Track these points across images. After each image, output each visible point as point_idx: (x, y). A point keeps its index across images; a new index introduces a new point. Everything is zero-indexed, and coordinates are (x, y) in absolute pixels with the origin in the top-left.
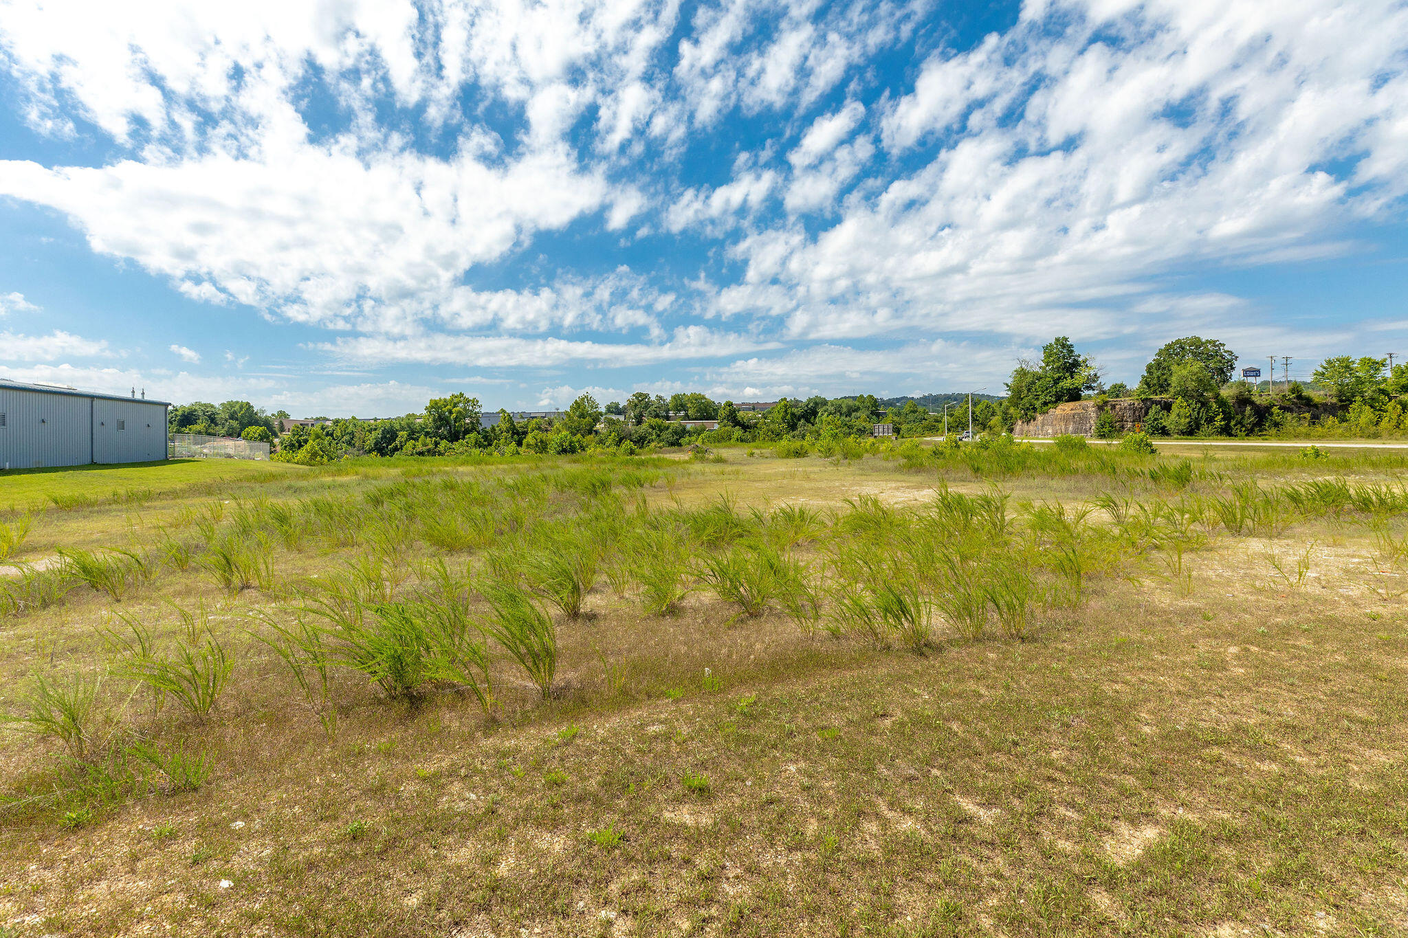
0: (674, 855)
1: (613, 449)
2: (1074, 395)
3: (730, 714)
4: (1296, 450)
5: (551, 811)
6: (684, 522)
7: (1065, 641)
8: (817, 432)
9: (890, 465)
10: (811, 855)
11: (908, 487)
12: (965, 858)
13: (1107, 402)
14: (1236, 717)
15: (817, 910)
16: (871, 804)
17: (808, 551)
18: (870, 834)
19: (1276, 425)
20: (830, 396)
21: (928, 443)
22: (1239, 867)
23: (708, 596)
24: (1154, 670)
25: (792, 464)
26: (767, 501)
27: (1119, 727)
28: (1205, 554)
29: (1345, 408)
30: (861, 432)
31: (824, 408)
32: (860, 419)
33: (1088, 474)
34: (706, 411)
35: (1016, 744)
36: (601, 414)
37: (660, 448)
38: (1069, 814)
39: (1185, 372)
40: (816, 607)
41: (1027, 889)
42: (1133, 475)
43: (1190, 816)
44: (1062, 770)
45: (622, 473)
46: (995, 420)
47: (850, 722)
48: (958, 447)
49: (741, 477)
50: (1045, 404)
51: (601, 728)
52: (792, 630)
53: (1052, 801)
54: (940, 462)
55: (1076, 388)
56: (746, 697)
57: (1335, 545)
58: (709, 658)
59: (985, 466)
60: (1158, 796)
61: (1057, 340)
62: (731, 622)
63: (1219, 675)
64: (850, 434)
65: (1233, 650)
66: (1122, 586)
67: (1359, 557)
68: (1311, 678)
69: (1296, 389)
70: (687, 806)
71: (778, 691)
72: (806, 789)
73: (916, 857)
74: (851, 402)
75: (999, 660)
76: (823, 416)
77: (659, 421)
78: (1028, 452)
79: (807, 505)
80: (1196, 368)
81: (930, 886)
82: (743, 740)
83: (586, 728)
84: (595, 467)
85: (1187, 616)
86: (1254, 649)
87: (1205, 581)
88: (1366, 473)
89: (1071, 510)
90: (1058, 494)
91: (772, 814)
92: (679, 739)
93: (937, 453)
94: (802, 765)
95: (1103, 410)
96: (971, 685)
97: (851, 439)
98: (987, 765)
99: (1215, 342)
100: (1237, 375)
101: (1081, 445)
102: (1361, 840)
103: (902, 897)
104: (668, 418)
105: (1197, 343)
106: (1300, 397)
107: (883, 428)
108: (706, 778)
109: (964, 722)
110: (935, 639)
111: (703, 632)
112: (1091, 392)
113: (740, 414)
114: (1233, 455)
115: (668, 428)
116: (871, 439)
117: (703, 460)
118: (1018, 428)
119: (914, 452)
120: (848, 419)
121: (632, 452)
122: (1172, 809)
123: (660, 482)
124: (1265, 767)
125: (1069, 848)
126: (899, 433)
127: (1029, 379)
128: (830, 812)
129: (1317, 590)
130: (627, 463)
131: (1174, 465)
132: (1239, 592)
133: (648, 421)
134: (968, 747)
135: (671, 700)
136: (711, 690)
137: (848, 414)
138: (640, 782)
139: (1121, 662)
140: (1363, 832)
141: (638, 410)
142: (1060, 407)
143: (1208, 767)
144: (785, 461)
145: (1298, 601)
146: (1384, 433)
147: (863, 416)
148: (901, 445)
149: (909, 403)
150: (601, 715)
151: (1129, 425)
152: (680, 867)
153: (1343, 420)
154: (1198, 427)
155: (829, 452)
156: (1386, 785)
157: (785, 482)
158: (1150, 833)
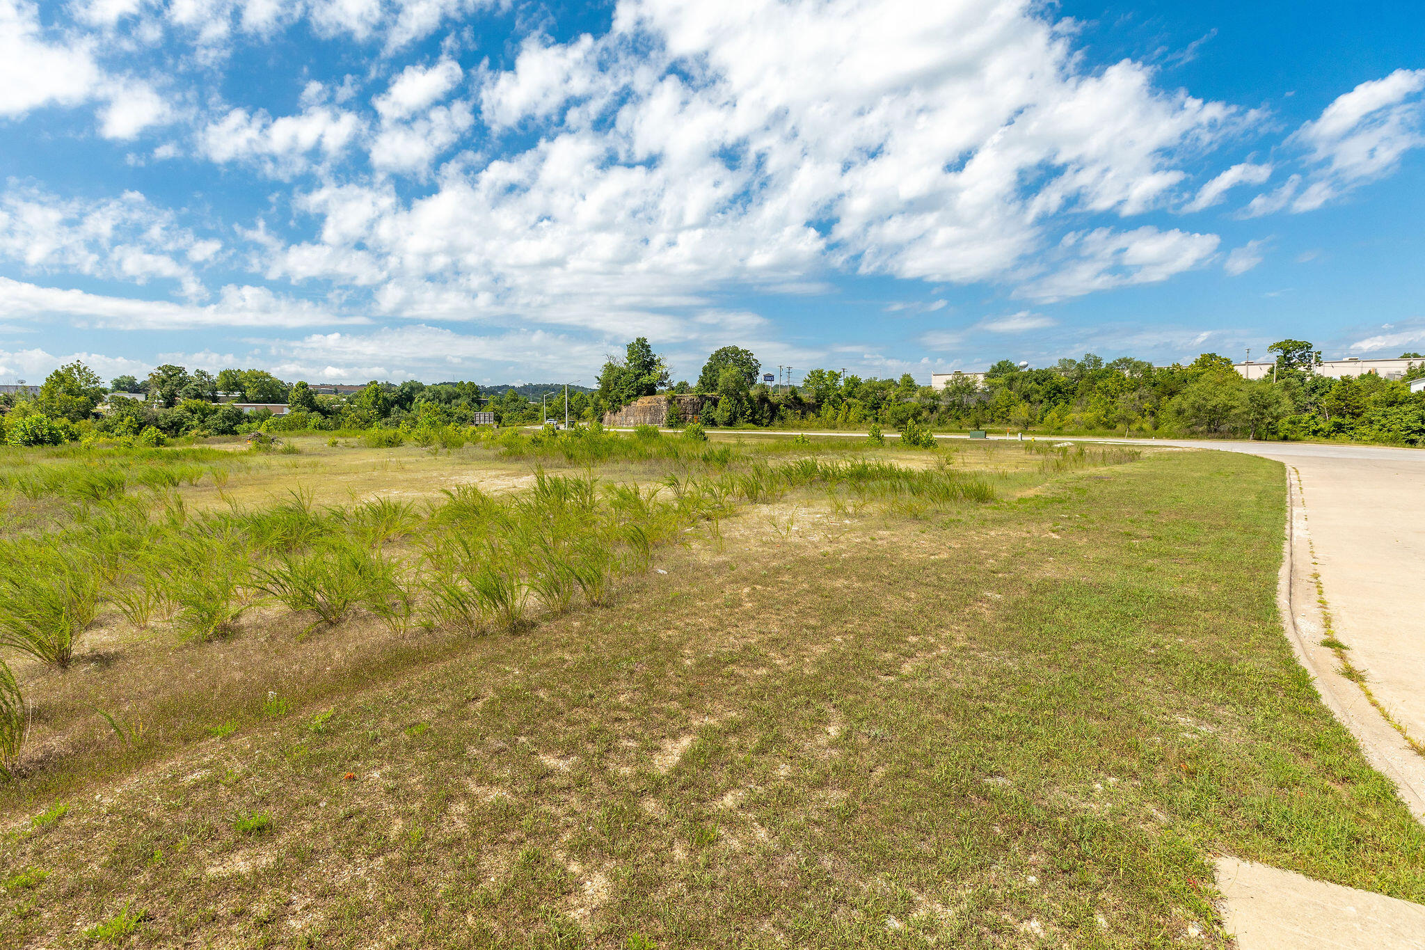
0: (221, 913)
1: (130, 438)
2: (650, 390)
3: (301, 735)
4: (792, 437)
5: (20, 924)
6: (240, 526)
7: (635, 602)
8: (414, 419)
9: (491, 453)
10: (395, 855)
11: (508, 475)
12: (546, 808)
13: (675, 397)
14: (745, 640)
15: (400, 906)
16: (459, 786)
17: (401, 546)
18: (458, 815)
19: (782, 418)
20: (427, 381)
21: (528, 432)
22: (739, 750)
23: (276, 609)
24: (696, 614)
25: (384, 454)
26: (353, 496)
27: (670, 665)
28: (734, 519)
29: (819, 407)
30: (463, 420)
31: (421, 394)
32: (461, 407)
33: (659, 459)
34: (272, 392)
35: (592, 697)
36: (105, 392)
37: (206, 437)
38: (630, 744)
39: (727, 375)
40: (409, 603)
41: (594, 816)
42: (691, 458)
43: (712, 722)
44: (627, 709)
45: (142, 469)
46: (588, 411)
47: (441, 713)
48: (555, 435)
49: (320, 470)
50: (629, 397)
51: (106, 798)
52: (381, 631)
53: (617, 737)
54: (538, 449)
55: (651, 384)
56: (322, 713)
57: (809, 506)
58: (273, 680)
59: (578, 453)
60: (693, 711)
61: (638, 340)
62: (304, 635)
63: (736, 610)
64: (449, 422)
65: (747, 590)
66: (679, 550)
67: (821, 513)
68: (789, 603)
69: (793, 392)
70: (241, 852)
71: (361, 698)
72: (390, 791)
73: (502, 821)
74: (450, 388)
75: (582, 627)
76: (420, 403)
77: (201, 403)
78: (614, 440)
79: (400, 497)
80: (734, 372)
81: (513, 843)
82: (319, 760)
83: (81, 802)
84: (97, 462)
85: (719, 568)
86: (758, 587)
87: (733, 540)
88: (828, 454)
89: (644, 490)
90: (636, 477)
91: (350, 829)
92: (230, 780)
93: (536, 442)
94: (388, 768)
95: (672, 404)
96: (558, 653)
97: (450, 428)
98: (568, 721)
99: (747, 351)
100: (760, 380)
101: (655, 433)
102: (807, 708)
103: (487, 862)
104: (215, 399)
105: (736, 351)
106: (796, 398)
107: (484, 416)
108: (269, 814)
109: (551, 688)
110: (527, 617)
111: (266, 652)
112: (663, 388)
113: (319, 398)
114: (754, 441)
115: (215, 412)
116: (473, 427)
117: (268, 451)
118: (606, 418)
119: (514, 441)
120: (448, 406)
121: (159, 442)
122: (701, 720)
123: (204, 479)
124: (758, 673)
125: (628, 772)
126: (500, 422)
127: (616, 374)
128: (417, 806)
129: (796, 539)
130: (151, 456)
131: (717, 450)
132: (753, 547)
133: (183, 403)
134: (553, 709)
135: (218, 738)
136: (276, 715)
137: (448, 401)
138: (170, 848)
139: (674, 612)
140: (808, 702)
141: (167, 389)
142: (640, 400)
143: (726, 681)
144: (376, 451)
145: (787, 548)
146: (839, 426)
147: (465, 403)
148: (502, 434)
149: (510, 392)
150: (107, 780)
151: (690, 417)
152: (230, 923)
153: (819, 416)
154: (735, 418)
155: (426, 441)
156: (822, 668)
157: (375, 474)
158: (686, 741)
